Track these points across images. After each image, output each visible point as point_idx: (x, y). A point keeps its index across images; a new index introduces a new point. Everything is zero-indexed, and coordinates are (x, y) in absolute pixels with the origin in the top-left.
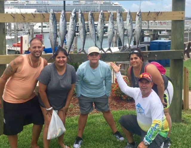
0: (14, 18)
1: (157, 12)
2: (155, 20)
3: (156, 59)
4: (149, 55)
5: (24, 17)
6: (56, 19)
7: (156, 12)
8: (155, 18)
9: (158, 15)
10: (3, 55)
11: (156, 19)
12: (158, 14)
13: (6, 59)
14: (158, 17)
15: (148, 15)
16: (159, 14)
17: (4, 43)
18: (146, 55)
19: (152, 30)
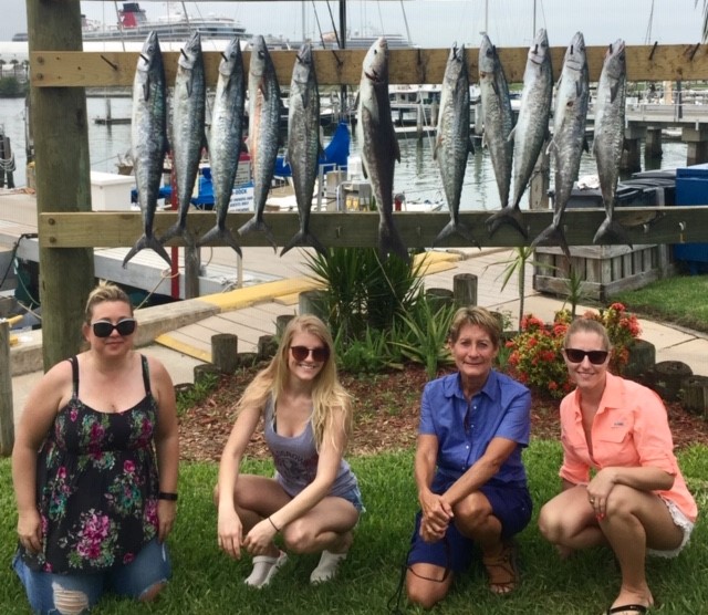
0: (115, 68)
1: (691, 46)
2: (680, 76)
3: (682, 242)
4: (651, 223)
6: (278, 72)
8: (680, 71)
10: (78, 211)
11: (685, 75)
12: (694, 53)
13: (90, 228)
14: (692, 67)
15: (650, 58)
16: (698, 54)
17: (82, 166)
18: (641, 222)
19: (694, 124)
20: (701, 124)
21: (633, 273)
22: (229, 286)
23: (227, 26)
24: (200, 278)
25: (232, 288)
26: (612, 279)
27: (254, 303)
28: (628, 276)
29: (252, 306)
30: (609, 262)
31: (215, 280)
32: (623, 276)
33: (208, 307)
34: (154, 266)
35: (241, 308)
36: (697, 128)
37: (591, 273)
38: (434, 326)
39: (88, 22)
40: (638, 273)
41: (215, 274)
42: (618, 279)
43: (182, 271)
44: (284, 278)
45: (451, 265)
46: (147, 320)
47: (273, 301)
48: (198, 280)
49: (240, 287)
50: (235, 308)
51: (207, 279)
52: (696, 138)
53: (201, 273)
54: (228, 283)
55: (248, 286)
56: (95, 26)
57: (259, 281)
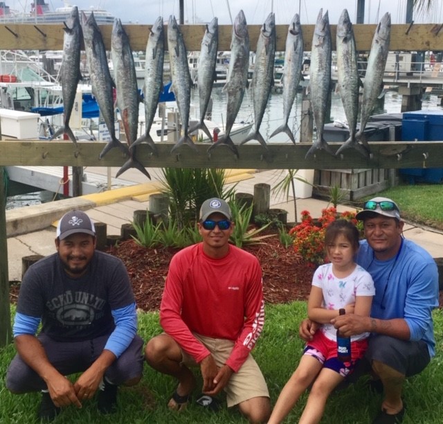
0: (16, 35)
1: (437, 25)
3: (424, 167)
4: (403, 153)
5: (45, 36)
7: (431, 25)
8: (428, 43)
9: (437, 34)
12: (439, 30)
14: (436, 41)
15: (407, 33)
18: (396, 152)
19: (407, 84)
20: (411, 84)
21: (372, 183)
22: (102, 188)
23: (102, 15)
24: (83, 183)
25: (104, 190)
26: (359, 187)
27: (119, 200)
28: (369, 185)
29: (117, 202)
30: (357, 176)
31: (92, 184)
32: (365, 185)
33: (87, 203)
34: (52, 174)
35: (110, 204)
36: (409, 87)
37: (345, 182)
38: (240, 218)
39: (11, 11)
40: (376, 183)
41: (92, 180)
42: (362, 187)
43: (71, 178)
44: (140, 184)
45: (250, 176)
46: (46, 211)
47: (132, 199)
48: (81, 184)
49: (110, 189)
50: (106, 203)
51: (87, 183)
52: (408, 93)
53: (84, 179)
54: (101, 186)
55: (115, 188)
56: (16, 14)
57: (123, 186)
